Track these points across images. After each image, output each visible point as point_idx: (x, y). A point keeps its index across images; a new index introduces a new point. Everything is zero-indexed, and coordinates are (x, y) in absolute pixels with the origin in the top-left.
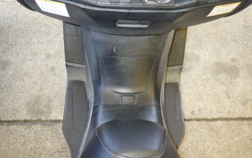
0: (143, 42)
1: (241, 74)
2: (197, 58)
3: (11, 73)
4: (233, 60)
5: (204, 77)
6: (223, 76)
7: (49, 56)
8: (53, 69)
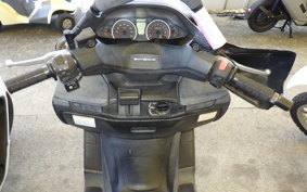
0: (154, 144)
1: (261, 175)
2: (215, 161)
3: (21, 188)
4: (252, 161)
5: (224, 180)
6: (243, 178)
7: (62, 168)
8: (66, 181)
